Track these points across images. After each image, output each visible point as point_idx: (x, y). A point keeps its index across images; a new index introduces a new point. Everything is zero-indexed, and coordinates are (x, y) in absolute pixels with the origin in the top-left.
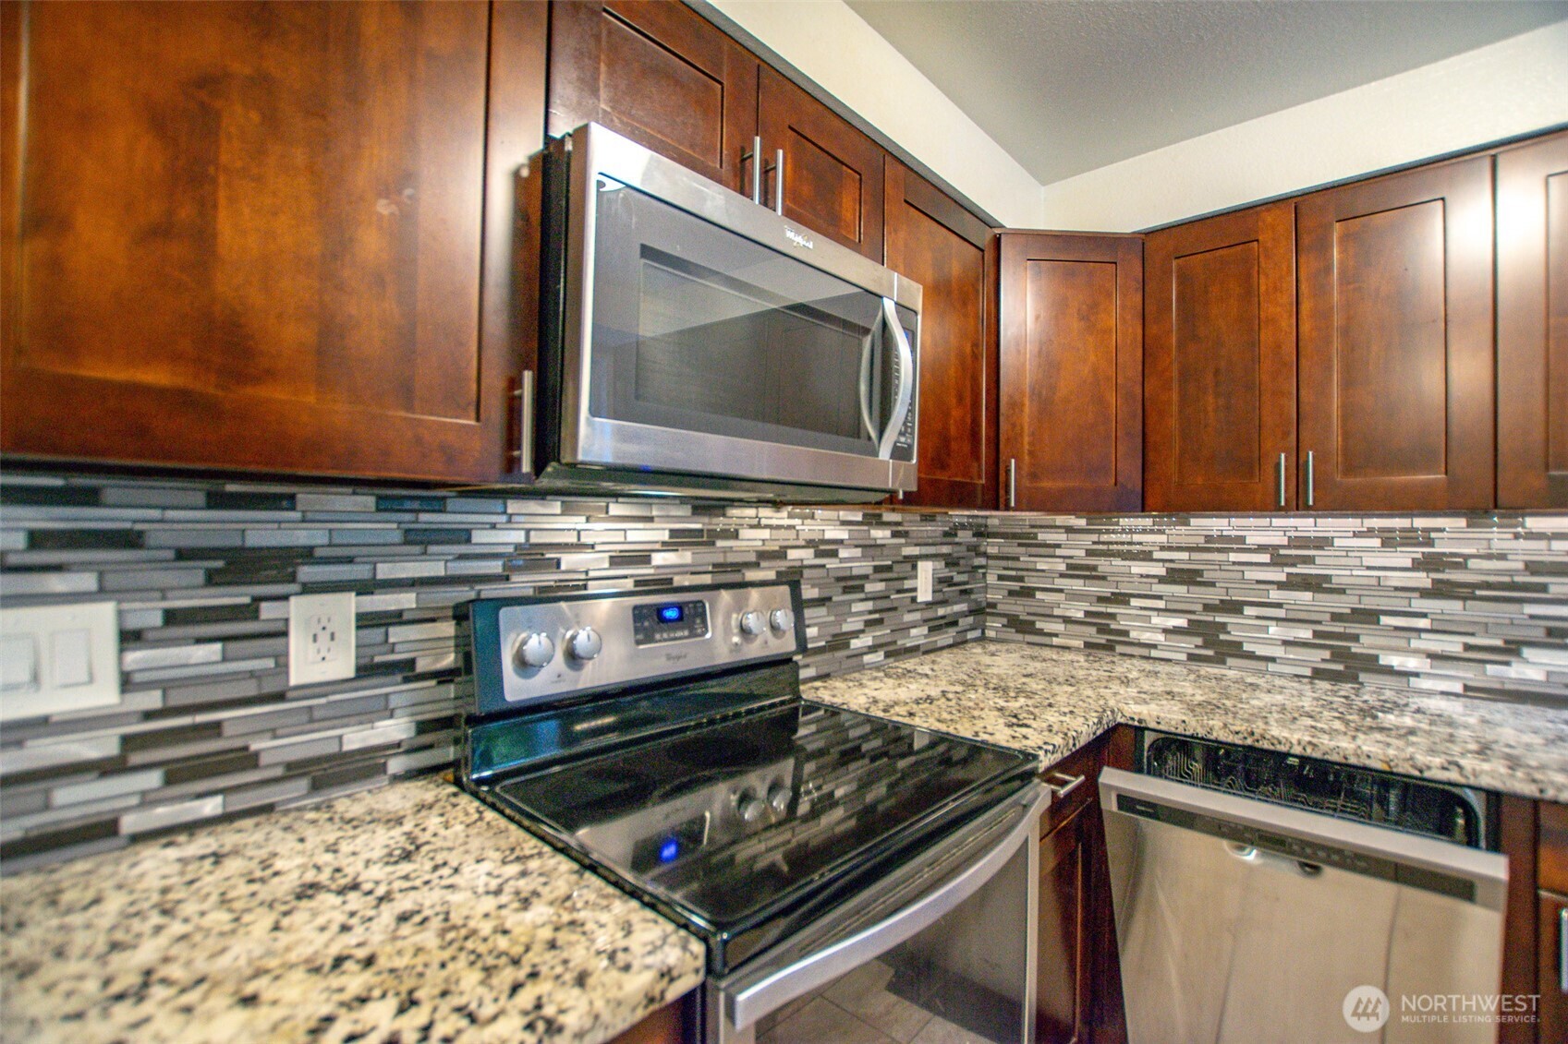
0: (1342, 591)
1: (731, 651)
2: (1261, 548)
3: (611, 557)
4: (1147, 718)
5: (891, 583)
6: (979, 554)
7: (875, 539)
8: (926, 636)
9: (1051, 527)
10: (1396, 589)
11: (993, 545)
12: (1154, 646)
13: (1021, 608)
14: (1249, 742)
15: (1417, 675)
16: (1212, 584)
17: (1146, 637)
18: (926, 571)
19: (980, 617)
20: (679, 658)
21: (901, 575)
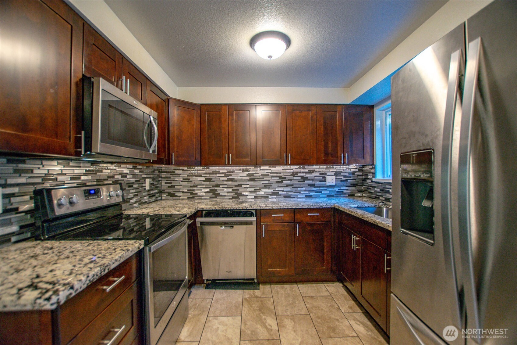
0: (236, 181)
1: (108, 201)
2: (223, 173)
3: (70, 177)
4: (204, 208)
5: (140, 185)
6: (160, 177)
7: (136, 173)
8: (148, 199)
9: (179, 170)
10: (245, 180)
11: (164, 174)
12: (203, 196)
13: (171, 191)
14: (222, 209)
15: (247, 195)
16: (214, 181)
17: (201, 194)
18: (148, 181)
19: (161, 194)
20: (96, 203)
21: (142, 183)
